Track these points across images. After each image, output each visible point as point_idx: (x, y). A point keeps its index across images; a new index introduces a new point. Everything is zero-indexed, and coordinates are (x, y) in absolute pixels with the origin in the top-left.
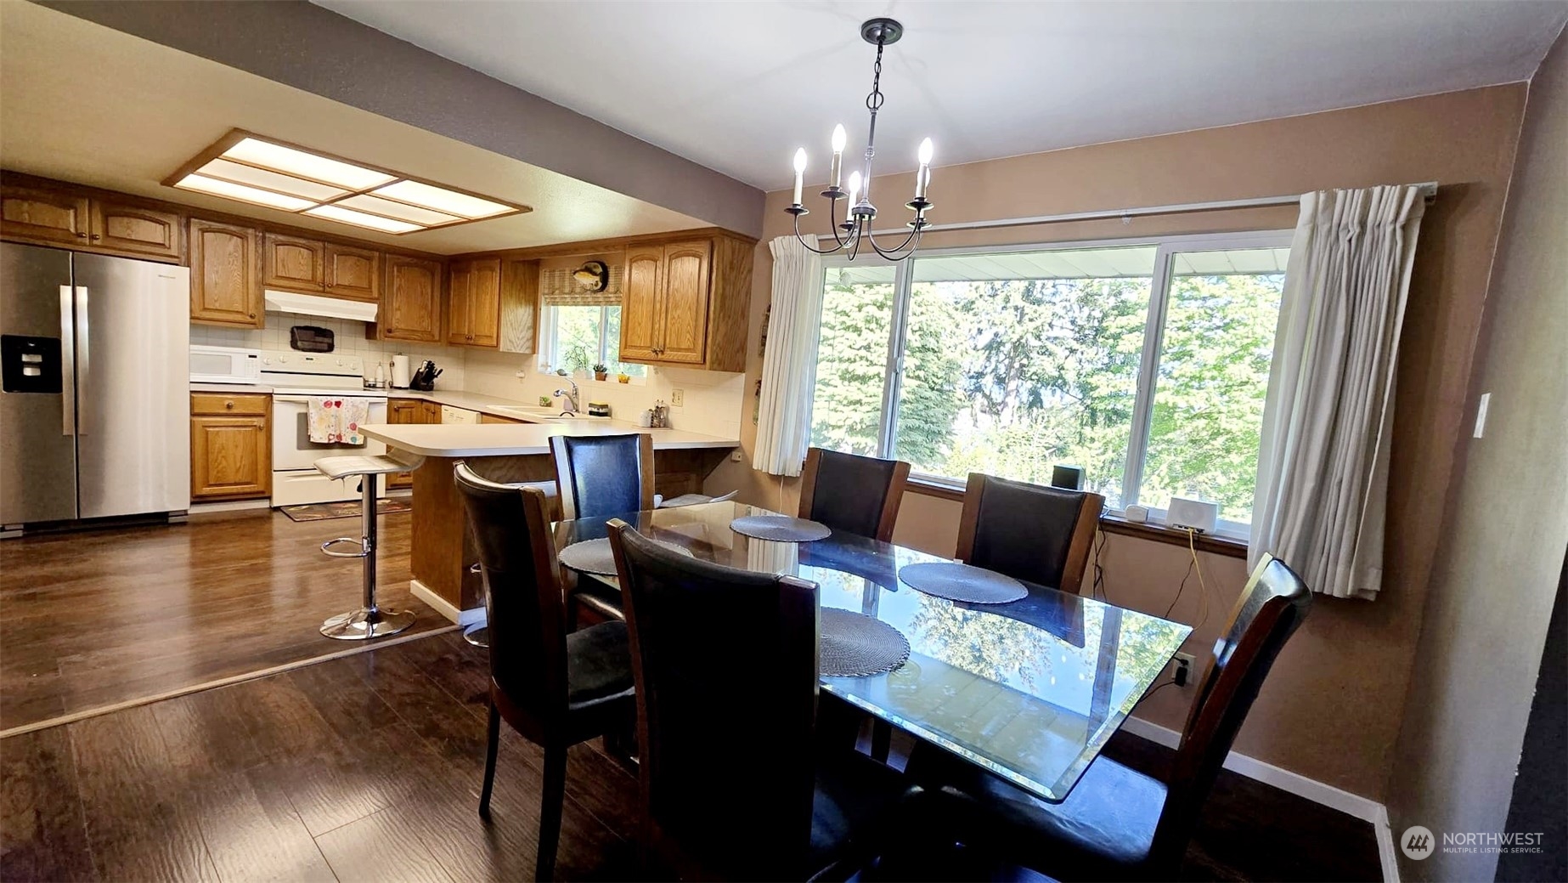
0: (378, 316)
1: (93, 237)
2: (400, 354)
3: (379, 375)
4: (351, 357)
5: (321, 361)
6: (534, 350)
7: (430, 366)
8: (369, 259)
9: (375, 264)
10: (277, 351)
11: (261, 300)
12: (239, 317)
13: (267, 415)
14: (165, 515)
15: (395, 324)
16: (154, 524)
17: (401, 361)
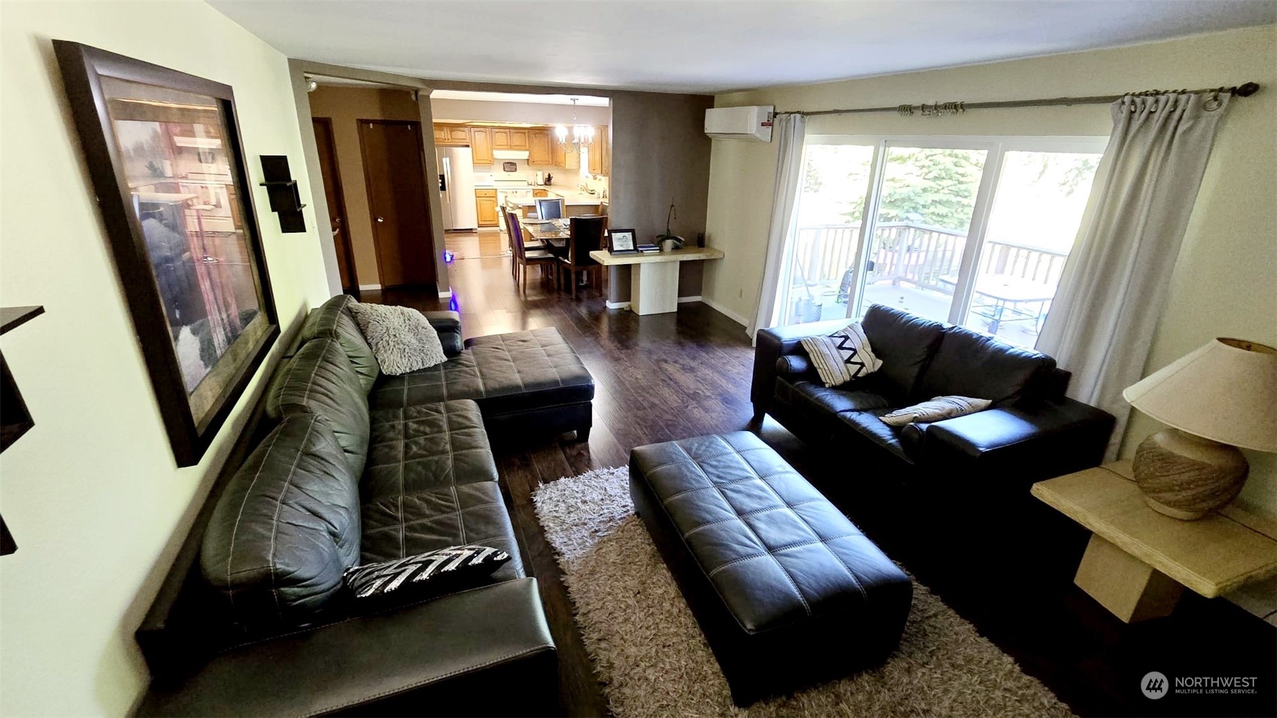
0: (529, 156)
1: (448, 139)
2: (539, 170)
3: (531, 180)
4: (523, 173)
5: (513, 175)
6: (580, 168)
7: (549, 175)
8: (524, 133)
9: (527, 134)
10: (499, 173)
11: (492, 154)
12: (486, 162)
13: (495, 197)
14: (471, 229)
15: (536, 159)
16: (469, 231)
17: (540, 173)
